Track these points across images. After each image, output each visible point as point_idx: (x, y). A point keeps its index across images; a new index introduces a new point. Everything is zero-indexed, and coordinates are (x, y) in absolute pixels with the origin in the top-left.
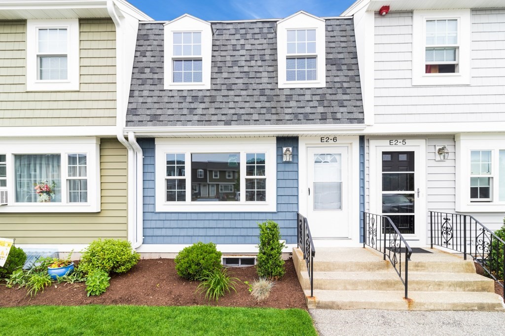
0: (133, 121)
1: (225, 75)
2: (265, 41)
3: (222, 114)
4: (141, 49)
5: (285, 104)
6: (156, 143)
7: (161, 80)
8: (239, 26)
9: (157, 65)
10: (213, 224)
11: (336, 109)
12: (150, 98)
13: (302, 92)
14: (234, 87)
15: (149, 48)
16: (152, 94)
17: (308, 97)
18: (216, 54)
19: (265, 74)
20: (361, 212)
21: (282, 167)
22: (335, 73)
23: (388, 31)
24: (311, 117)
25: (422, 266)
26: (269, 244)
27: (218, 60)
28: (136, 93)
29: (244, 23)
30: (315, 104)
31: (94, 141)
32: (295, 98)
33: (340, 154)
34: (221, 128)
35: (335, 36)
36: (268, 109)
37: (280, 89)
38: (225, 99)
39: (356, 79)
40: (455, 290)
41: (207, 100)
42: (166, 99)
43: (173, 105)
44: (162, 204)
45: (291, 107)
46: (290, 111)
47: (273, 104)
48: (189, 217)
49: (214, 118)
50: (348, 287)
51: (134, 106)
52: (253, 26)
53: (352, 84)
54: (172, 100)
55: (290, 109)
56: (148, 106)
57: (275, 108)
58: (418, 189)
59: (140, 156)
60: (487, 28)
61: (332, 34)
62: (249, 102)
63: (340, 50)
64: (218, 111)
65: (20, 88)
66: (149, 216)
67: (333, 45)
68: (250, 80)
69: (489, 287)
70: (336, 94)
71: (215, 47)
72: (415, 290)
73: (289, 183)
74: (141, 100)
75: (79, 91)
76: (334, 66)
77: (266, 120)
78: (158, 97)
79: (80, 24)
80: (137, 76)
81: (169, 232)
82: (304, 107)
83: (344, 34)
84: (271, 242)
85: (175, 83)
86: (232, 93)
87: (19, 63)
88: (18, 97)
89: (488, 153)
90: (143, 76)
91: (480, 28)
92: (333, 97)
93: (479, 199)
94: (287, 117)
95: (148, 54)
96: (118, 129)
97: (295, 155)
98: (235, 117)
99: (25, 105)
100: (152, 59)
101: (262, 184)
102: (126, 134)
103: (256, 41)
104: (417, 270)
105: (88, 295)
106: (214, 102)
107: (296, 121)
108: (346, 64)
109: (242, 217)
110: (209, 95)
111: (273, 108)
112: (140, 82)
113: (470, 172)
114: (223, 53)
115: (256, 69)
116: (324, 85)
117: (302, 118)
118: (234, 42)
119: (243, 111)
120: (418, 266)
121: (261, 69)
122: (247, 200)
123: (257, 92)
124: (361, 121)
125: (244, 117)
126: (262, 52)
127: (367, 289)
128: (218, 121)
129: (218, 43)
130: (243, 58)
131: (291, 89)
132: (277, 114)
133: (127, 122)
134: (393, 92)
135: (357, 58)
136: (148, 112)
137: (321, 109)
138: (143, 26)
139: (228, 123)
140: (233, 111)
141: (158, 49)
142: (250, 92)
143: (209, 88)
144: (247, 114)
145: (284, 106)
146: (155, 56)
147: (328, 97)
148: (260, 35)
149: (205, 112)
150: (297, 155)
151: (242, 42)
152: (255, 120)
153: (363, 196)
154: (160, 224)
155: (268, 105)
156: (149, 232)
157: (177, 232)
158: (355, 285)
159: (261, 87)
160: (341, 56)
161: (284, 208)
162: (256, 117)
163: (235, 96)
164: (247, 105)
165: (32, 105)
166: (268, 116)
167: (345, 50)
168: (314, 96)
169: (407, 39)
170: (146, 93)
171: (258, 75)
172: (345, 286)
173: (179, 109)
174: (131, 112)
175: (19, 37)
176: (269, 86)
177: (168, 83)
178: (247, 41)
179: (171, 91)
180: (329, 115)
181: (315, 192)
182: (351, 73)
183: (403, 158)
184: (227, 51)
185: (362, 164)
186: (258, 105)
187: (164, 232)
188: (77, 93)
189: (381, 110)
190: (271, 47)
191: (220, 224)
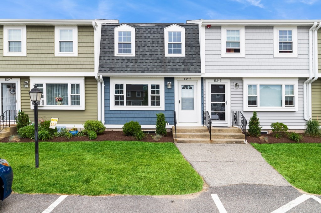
0: (101, 70)
1: (141, 50)
2: (159, 35)
3: (141, 68)
4: (103, 37)
5: (168, 64)
6: (110, 79)
7: (113, 52)
8: (147, 28)
9: (111, 45)
10: (136, 116)
11: (189, 67)
12: (108, 60)
13: (175, 59)
14: (145, 56)
15: (107, 37)
16: (109, 58)
17: (178, 61)
18: (137, 40)
19: (159, 50)
20: (202, 111)
21: (167, 91)
22: (189, 50)
23: (211, 34)
24: (179, 70)
25: (221, 131)
26: (160, 121)
27: (138, 43)
28: (102, 58)
29: (149, 26)
30: (181, 64)
31: (83, 79)
32: (172, 61)
33: (193, 85)
34: (140, 74)
35: (190, 33)
36: (161, 66)
37: (166, 57)
38: (142, 61)
39: (198, 53)
40: (231, 138)
41: (134, 61)
42: (116, 61)
43: (119, 64)
44: (113, 107)
45: (170, 65)
46: (170, 67)
47: (162, 64)
48: (125, 112)
49: (137, 69)
50: (191, 137)
51: (102, 63)
52: (154, 27)
53: (197, 55)
54: (118, 61)
55: (170, 66)
56: (108, 63)
57: (163, 65)
58: (227, 101)
59: (103, 85)
60: (252, 34)
61: (189, 32)
62: (152, 62)
63: (192, 40)
64: (139, 66)
65: (52, 55)
66: (107, 112)
67: (189, 37)
68: (152, 53)
69: (243, 137)
70: (189, 60)
71: (137, 37)
72: (216, 138)
73: (170, 98)
74: (104, 61)
75: (78, 57)
76: (189, 47)
77: (160, 71)
78: (112, 59)
79: (78, 28)
80: (103, 50)
81: (116, 119)
82: (176, 65)
83: (194, 32)
84: (161, 121)
85: (119, 54)
86: (144, 58)
87: (51, 44)
88: (51, 59)
89: (255, 86)
90: (105, 50)
91: (249, 34)
92: (188, 61)
93: (252, 106)
94: (169, 70)
95: (107, 40)
96: (95, 73)
97: (173, 85)
98: (146, 69)
99: (54, 63)
100: (109, 42)
101: (158, 98)
102: (99, 76)
103: (155, 34)
104: (219, 132)
105: (90, 139)
106: (137, 62)
107: (172, 71)
108: (194, 47)
109: (149, 112)
110: (134, 59)
111: (162, 65)
112: (104, 53)
113: (247, 94)
114: (141, 40)
115: (155, 48)
116: (184, 56)
117: (175, 70)
118: (145, 35)
119: (149, 67)
120: (220, 131)
121: (157, 48)
122: (151, 105)
123: (156, 58)
124: (200, 72)
125: (150, 69)
126: (158, 40)
127: (198, 138)
128: (139, 71)
129: (138, 35)
130: (149, 43)
131: (170, 57)
132: (164, 68)
133: (99, 70)
134: (213, 60)
135: (199, 44)
136: (108, 66)
137: (183, 66)
138: (104, 26)
139: (143, 72)
140: (145, 67)
141: (111, 37)
142: (152, 58)
143: (135, 56)
144: (151, 68)
145: (167, 65)
146: (110, 41)
147: (186, 61)
148: (157, 32)
149: (133, 67)
150: (174, 86)
151: (149, 35)
152: (155, 71)
153: (203, 104)
154: (112, 116)
155: (160, 64)
156: (107, 119)
157: (120, 119)
158: (193, 136)
159: (157, 56)
160: (192, 43)
161: (168, 109)
162: (155, 69)
163: (146, 60)
164: (151, 64)
165: (57, 63)
166: (160, 69)
167: (194, 40)
168: (180, 61)
169: (219, 38)
170: (106, 58)
171: (156, 51)
172: (189, 137)
173: (122, 65)
174: (101, 66)
175: (51, 33)
176: (161, 56)
177: (117, 54)
178: (151, 35)
179: (118, 57)
180: (186, 69)
181: (182, 102)
182: (196, 51)
183: (221, 87)
184: (142, 39)
185: (202, 90)
186: (156, 64)
187: (114, 119)
188: (77, 58)
189: (208, 67)
190: (162, 37)
191: (140, 116)
